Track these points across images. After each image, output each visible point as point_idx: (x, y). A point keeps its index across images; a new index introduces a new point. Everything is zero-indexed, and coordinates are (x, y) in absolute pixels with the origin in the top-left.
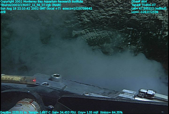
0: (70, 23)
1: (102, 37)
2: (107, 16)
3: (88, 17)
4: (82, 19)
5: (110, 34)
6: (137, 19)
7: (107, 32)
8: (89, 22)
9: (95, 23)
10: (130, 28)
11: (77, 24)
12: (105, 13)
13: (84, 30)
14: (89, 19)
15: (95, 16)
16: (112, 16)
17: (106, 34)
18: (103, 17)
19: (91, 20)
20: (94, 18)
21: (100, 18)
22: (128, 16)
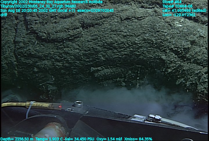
0: (89, 61)
1: (116, 73)
2: (120, 55)
3: (104, 56)
4: (99, 58)
5: (122, 71)
6: (145, 58)
7: (120, 69)
8: (105, 60)
9: (110, 61)
10: (139, 65)
11: (95, 61)
12: (118, 53)
13: (100, 67)
14: (105, 58)
15: (110, 56)
16: (124, 56)
17: (119, 71)
18: (116, 56)
19: (106, 58)
20: (109, 57)
21: (114, 57)
22: (137, 55)
